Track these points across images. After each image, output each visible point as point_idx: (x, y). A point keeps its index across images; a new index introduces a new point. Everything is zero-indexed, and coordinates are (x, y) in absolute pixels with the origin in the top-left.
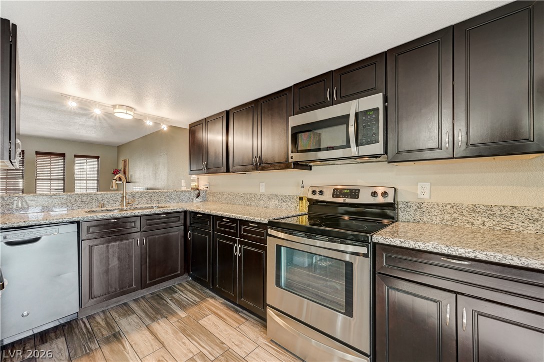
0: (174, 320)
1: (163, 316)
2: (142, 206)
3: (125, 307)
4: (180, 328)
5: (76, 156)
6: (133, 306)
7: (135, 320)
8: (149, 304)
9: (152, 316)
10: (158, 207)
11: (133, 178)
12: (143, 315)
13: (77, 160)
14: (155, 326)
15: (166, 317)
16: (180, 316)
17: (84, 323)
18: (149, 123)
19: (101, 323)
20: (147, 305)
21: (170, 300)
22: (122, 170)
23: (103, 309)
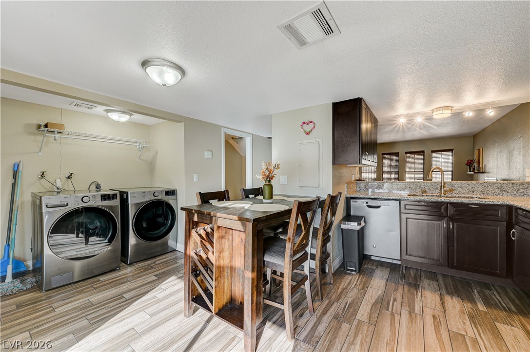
0: (468, 306)
1: (459, 296)
2: (460, 195)
3: (433, 275)
4: (469, 313)
5: (433, 152)
6: (440, 278)
7: (435, 286)
8: (454, 283)
9: (450, 291)
10: (479, 198)
11: (487, 168)
12: (443, 286)
13: (434, 155)
14: (448, 299)
15: (462, 299)
16: (478, 307)
17: (403, 268)
18: (469, 114)
19: (412, 274)
20: (451, 283)
21: (478, 292)
22: (477, 160)
23: (417, 267)
